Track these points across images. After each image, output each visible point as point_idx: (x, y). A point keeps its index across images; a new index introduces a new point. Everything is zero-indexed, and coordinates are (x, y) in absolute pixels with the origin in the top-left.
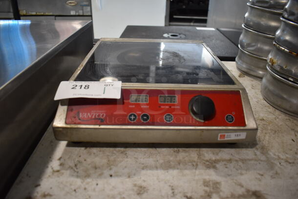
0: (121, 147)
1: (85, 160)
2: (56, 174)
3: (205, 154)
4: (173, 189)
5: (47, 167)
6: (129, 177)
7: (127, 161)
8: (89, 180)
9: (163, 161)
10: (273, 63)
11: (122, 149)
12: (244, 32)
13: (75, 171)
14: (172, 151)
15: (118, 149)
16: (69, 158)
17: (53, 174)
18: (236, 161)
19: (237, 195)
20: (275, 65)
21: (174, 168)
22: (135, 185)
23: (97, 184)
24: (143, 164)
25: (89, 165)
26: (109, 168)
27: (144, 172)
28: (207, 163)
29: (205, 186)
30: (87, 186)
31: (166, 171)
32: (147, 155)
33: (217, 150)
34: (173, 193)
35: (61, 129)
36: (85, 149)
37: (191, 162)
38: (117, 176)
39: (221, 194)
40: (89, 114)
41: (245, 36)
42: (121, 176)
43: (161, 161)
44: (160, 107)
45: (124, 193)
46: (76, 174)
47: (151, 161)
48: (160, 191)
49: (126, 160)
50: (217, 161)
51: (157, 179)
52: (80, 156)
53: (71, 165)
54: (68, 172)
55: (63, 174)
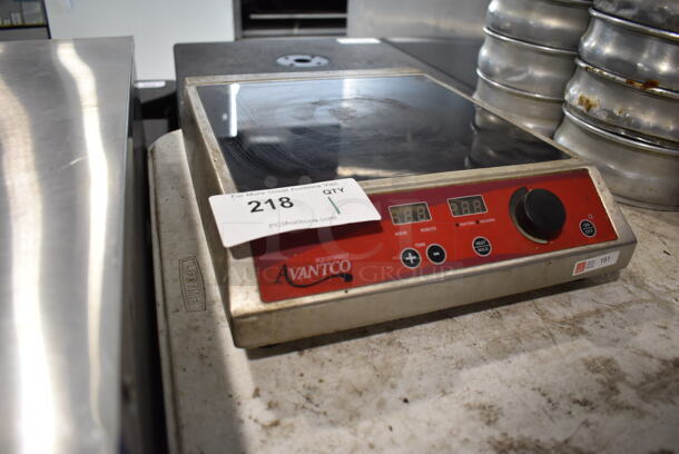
0: (379, 332)
1: (321, 381)
2: (275, 431)
3: (549, 309)
4: (544, 395)
5: (241, 421)
6: (444, 393)
7: (415, 360)
8: (364, 424)
9: (485, 343)
10: (589, 107)
11: (384, 336)
12: (488, 41)
13: (318, 413)
14: (488, 318)
15: (374, 337)
16: (278, 385)
17: (268, 434)
18: (609, 310)
19: (654, 375)
20: (595, 110)
21: (513, 351)
22: (469, 407)
23: (391, 428)
24: (451, 358)
25: (337, 388)
26: (388, 385)
27: (464, 374)
28: (566, 326)
29: (593, 372)
30: (371, 439)
31: (505, 361)
32: (444, 336)
33: (562, 296)
34: (550, 401)
35: (254, 318)
36: (301, 354)
37: (538, 332)
38: (417, 397)
39: (628, 379)
40: (311, 268)
41: (493, 49)
42: (425, 395)
43: (482, 343)
44: (457, 225)
45: (459, 431)
46: (322, 418)
47: (460, 348)
48: (524, 404)
49: (410, 357)
50: (578, 319)
51: (501, 381)
52: (302, 375)
53: (296, 401)
54: (302, 418)
55: (292, 427)
